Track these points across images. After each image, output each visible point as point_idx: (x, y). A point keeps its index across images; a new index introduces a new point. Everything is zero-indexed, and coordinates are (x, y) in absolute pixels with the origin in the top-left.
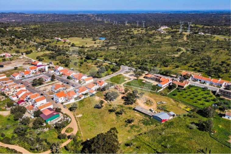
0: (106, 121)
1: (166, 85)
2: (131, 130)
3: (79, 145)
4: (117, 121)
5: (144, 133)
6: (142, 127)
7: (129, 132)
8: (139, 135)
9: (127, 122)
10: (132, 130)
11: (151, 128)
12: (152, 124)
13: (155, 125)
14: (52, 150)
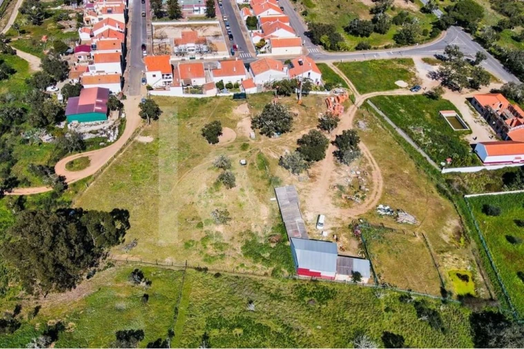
1: (511, 158)
2: (197, 242)
5: (214, 273)
6: (233, 254)
11: (250, 271)
12: (266, 261)
13: (271, 269)
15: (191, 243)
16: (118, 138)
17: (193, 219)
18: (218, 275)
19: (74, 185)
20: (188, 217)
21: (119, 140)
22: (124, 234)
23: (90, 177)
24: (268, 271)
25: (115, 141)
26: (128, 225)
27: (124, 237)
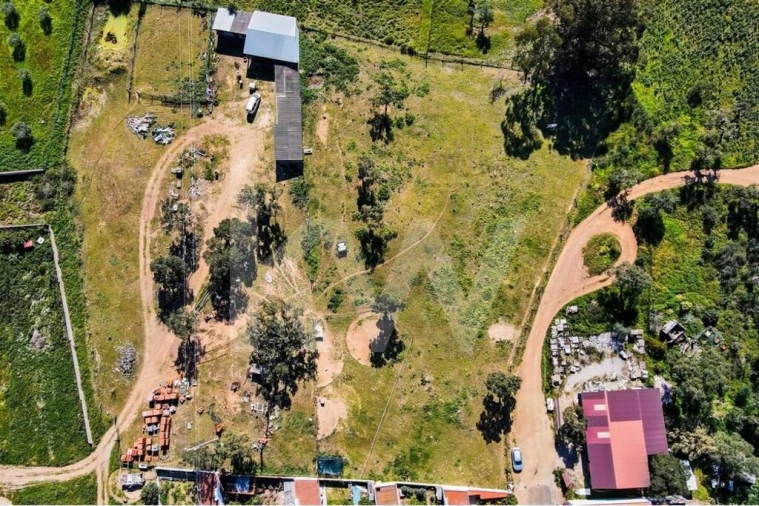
0: (440, 206)
2: (413, 92)
3: (615, 150)
4: (414, 171)
5: (393, 46)
6: (370, 68)
7: (425, 90)
8: (411, 52)
9: (388, 130)
10: (410, 85)
11: (352, 43)
14: (715, 177)
15: (422, 93)
16: (549, 330)
17: (419, 134)
18: (390, 42)
19: (597, 203)
20: (425, 140)
21: (547, 328)
22: (507, 114)
23: (577, 222)
24: (331, 40)
25: (553, 323)
26: (505, 130)
27: (507, 107)
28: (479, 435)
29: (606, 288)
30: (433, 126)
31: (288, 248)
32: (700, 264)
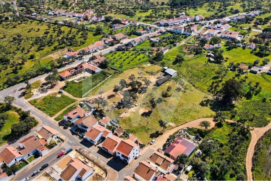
0: (179, 103)
4: (178, 97)
5: (192, 84)
7: (192, 91)
8: (194, 86)
9: (179, 91)
10: (190, 89)
17: (185, 94)
22: (205, 100)
23: (204, 118)
25: (184, 128)
26: (202, 102)
28: (149, 136)
29: (201, 129)
30: (188, 95)
31: (145, 93)
32: (226, 135)
